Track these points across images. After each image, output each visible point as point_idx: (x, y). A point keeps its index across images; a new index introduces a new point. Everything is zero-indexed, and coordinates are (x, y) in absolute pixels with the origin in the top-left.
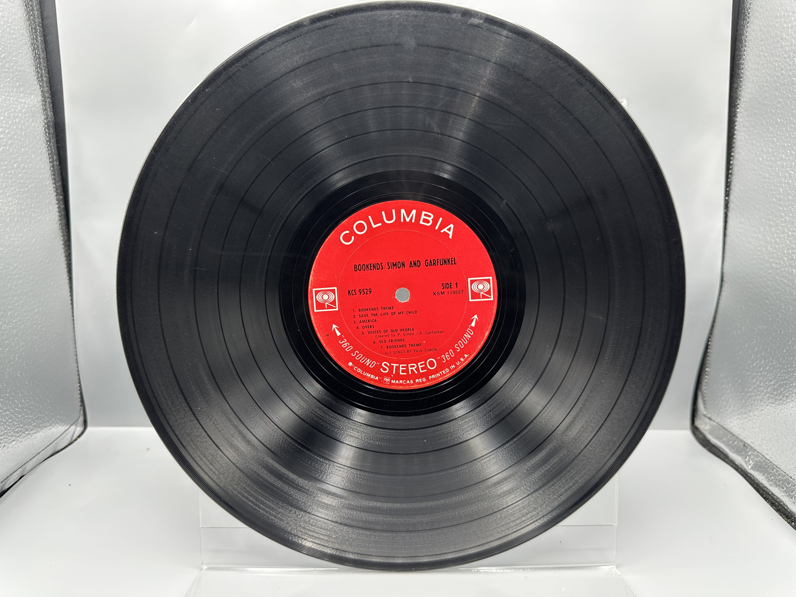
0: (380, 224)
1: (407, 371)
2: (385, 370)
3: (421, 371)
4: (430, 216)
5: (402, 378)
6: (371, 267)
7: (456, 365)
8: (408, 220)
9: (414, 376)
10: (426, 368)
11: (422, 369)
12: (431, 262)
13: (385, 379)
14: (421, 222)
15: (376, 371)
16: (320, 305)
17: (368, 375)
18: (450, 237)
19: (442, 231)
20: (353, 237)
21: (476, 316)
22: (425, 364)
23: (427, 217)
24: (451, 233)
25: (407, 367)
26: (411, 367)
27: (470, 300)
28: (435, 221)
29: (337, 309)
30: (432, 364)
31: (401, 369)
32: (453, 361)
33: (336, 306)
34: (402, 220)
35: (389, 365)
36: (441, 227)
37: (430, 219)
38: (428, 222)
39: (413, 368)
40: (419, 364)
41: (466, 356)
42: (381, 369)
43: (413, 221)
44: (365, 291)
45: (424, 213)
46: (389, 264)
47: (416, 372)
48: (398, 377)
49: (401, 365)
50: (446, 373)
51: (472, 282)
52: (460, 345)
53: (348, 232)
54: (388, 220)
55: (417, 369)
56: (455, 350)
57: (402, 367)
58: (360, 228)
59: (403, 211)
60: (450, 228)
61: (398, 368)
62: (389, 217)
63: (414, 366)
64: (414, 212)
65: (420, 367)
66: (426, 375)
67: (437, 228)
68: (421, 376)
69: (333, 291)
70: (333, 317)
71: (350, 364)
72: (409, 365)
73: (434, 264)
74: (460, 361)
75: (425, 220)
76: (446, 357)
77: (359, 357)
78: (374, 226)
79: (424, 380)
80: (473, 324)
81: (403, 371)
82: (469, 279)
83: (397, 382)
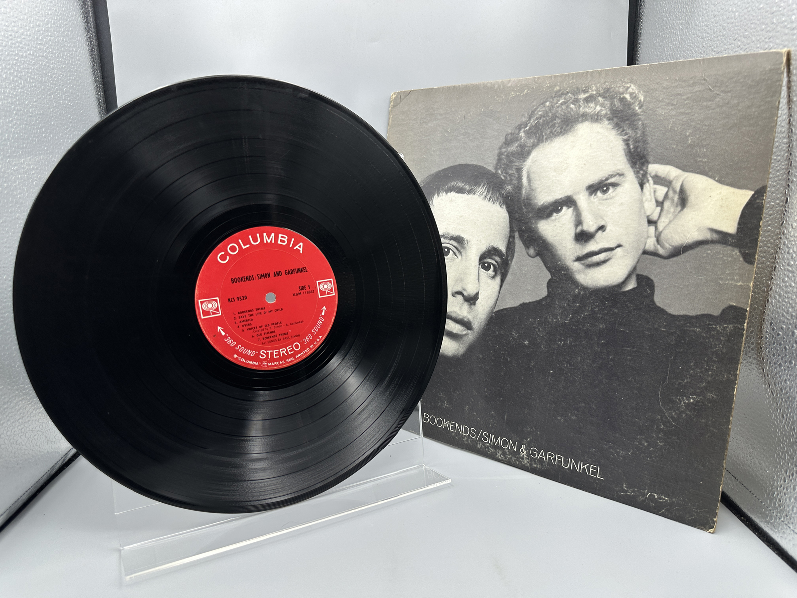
0: (248, 246)
1: (279, 355)
2: (263, 356)
3: (290, 353)
4: (285, 238)
5: (277, 360)
6: (244, 279)
7: (314, 345)
8: (269, 241)
9: (285, 358)
10: (293, 350)
11: (291, 351)
12: (289, 271)
13: (263, 364)
14: (279, 242)
15: (256, 358)
16: (206, 313)
17: (250, 362)
18: (301, 252)
19: (295, 248)
20: (228, 257)
21: (324, 308)
22: (292, 347)
23: (283, 238)
24: (301, 249)
25: (279, 352)
26: (282, 351)
27: (320, 297)
28: (289, 241)
29: (220, 315)
30: (297, 347)
31: (275, 353)
32: (312, 342)
33: (218, 311)
34: (265, 242)
35: (265, 352)
36: (294, 245)
37: (286, 240)
38: (284, 242)
39: (284, 352)
40: (288, 348)
41: (320, 337)
42: (260, 356)
43: (273, 242)
44: (242, 298)
45: (280, 235)
46: (259, 275)
47: (286, 355)
48: (273, 360)
49: (275, 351)
50: (308, 352)
51: (320, 283)
52: (315, 330)
53: (223, 253)
54: (254, 242)
55: (287, 352)
56: (312, 334)
57: (276, 352)
58: (233, 249)
59: (265, 235)
60: (300, 246)
61: (272, 353)
62: (255, 240)
63: (284, 350)
64: (273, 235)
65: (289, 350)
66: (293, 355)
67: (291, 246)
68: (290, 356)
69: (216, 300)
70: (217, 321)
71: (235, 356)
72: (281, 350)
73: (292, 272)
74: (317, 341)
75: (282, 241)
76: (307, 340)
77: (241, 349)
78: (244, 247)
79: (293, 359)
80: (323, 314)
81: (276, 355)
82: (317, 282)
83: (273, 364)
